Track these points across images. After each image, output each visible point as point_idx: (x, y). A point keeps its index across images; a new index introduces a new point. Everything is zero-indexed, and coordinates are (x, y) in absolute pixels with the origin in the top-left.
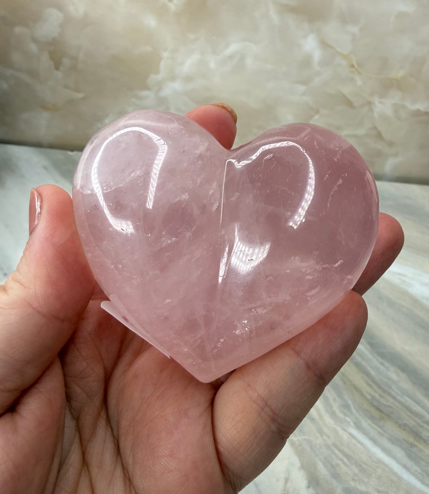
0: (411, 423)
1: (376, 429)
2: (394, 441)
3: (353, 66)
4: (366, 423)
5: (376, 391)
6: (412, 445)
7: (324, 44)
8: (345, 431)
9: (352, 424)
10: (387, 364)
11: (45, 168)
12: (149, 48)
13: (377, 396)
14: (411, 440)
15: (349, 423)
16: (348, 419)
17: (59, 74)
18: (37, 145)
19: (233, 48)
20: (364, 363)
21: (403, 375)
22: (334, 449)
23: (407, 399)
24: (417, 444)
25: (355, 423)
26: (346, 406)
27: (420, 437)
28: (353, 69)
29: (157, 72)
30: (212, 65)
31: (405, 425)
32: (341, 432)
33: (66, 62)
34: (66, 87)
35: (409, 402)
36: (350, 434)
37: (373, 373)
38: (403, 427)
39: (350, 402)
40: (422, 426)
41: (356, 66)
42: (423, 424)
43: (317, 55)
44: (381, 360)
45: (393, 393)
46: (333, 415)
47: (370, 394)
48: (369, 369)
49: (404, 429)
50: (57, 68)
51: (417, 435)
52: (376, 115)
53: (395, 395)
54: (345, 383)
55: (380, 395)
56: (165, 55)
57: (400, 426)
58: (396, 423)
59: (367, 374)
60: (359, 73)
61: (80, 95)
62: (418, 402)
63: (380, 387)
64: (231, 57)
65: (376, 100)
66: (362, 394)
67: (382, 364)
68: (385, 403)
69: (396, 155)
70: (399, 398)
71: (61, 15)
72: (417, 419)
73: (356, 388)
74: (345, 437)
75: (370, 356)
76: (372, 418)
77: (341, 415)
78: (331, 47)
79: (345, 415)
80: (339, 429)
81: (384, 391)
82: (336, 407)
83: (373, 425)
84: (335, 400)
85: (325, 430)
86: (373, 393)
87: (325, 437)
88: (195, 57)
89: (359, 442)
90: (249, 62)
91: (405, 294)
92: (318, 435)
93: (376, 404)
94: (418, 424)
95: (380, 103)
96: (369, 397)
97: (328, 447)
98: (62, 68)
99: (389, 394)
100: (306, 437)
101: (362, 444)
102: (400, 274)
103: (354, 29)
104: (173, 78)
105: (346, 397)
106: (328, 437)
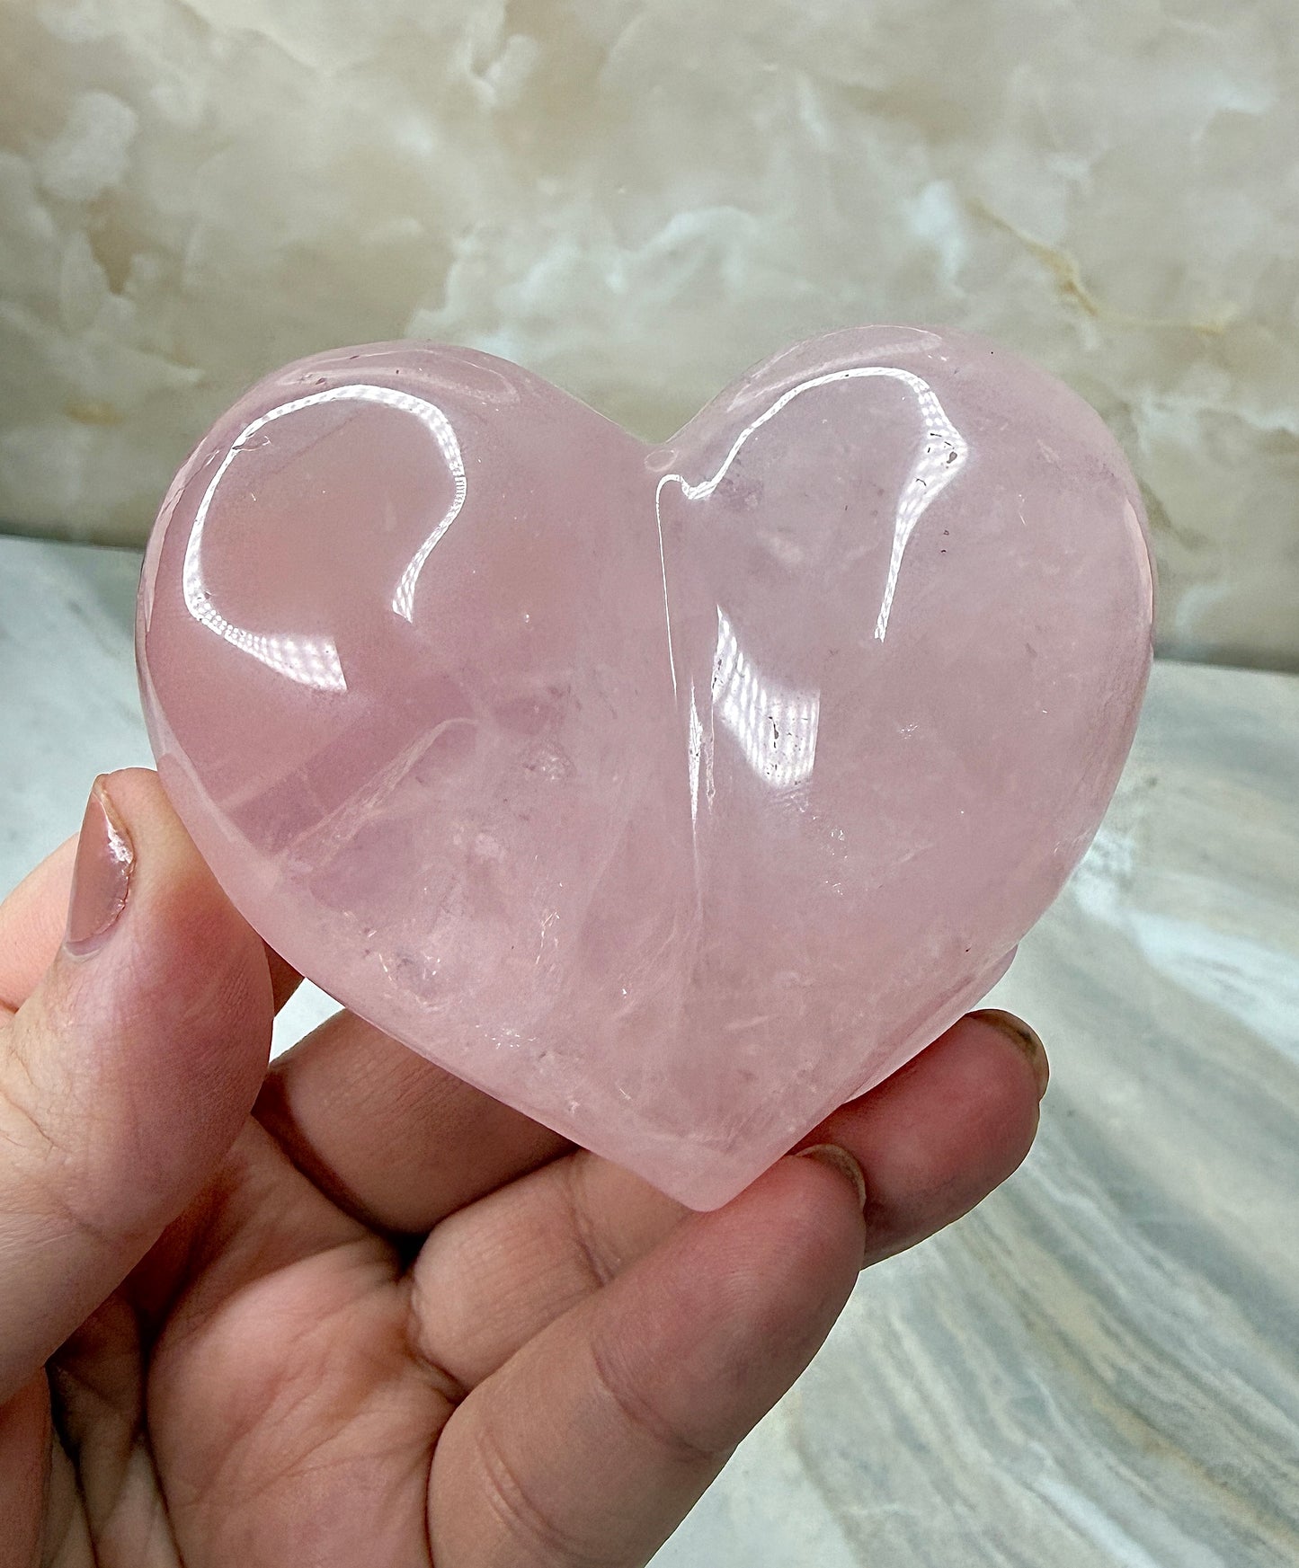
0: (1248, 1464)
1: (1130, 1483)
2: (1190, 1522)
3: (1070, 287)
4: (1097, 1463)
5: (1132, 1356)
6: (1249, 1538)
7: (978, 216)
8: (1030, 1488)
9: (1049, 1462)
10: (1170, 1265)
11: (75, 608)
12: (412, 226)
13: (1134, 1369)
14: (1247, 1520)
15: (1040, 1459)
16: (1036, 1447)
17: (123, 306)
18: (54, 534)
19: (682, 226)
20: (1094, 1260)
21: (1224, 1302)
22: (989, 1547)
23: (1237, 1382)
24: (1266, 1534)
25: (1060, 1462)
26: (1031, 1406)
27: (1278, 1513)
28: (1073, 299)
29: (439, 302)
30: (616, 281)
31: (1228, 1469)
32: (1012, 1489)
33: (147, 267)
34: (147, 347)
35: (1241, 1391)
36: (1045, 1499)
37: (1122, 1291)
38: (1221, 1476)
39: (1045, 1390)
40: (1284, 1475)
41: (1081, 288)
42: (1286, 1468)
43: (954, 250)
44: (1150, 1249)
45: (1186, 1361)
46: (989, 1433)
47: (1113, 1366)
48: (1110, 1277)
49: (1224, 1485)
50: (117, 288)
51: (1265, 1504)
52: (1144, 445)
53: (1195, 1368)
54: (1030, 1325)
55: (1149, 1370)
56: (466, 246)
57: (1210, 1474)
58: (1198, 1462)
59: (1105, 1296)
60: (1092, 312)
61: (192, 375)
62: (1272, 1396)
63: (1147, 1342)
64: (675, 255)
65: (1146, 399)
66: (1088, 1368)
67: (1154, 1262)
68: (1165, 1396)
69: (1211, 576)
70: (1207, 1377)
71: (127, 114)
72: (1267, 1451)
73: (1066, 1341)
74: (1027, 1504)
75: (1116, 1237)
76: (1119, 1445)
77: (1016, 1436)
78: (999, 224)
79: (1029, 1433)
80: (1007, 1482)
81: (1161, 1355)
82: (998, 1407)
83: (1125, 1472)
84: (996, 1381)
85: (961, 1482)
86: (1122, 1361)
87: (960, 1508)
88: (562, 254)
89: (1073, 1526)
90: (734, 270)
91: (1236, 1031)
92: (937, 1499)
93: (1132, 1396)
94: (1272, 1467)
95: (1160, 407)
96: (1109, 1375)
97: (968, 1539)
98: (130, 286)
99: (1177, 1365)
100: (896, 1507)
101: (1081, 1532)
102: (1220, 967)
103: (1075, 168)
104: (490, 323)
105: (1033, 1373)
106: (972, 1507)
